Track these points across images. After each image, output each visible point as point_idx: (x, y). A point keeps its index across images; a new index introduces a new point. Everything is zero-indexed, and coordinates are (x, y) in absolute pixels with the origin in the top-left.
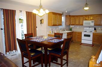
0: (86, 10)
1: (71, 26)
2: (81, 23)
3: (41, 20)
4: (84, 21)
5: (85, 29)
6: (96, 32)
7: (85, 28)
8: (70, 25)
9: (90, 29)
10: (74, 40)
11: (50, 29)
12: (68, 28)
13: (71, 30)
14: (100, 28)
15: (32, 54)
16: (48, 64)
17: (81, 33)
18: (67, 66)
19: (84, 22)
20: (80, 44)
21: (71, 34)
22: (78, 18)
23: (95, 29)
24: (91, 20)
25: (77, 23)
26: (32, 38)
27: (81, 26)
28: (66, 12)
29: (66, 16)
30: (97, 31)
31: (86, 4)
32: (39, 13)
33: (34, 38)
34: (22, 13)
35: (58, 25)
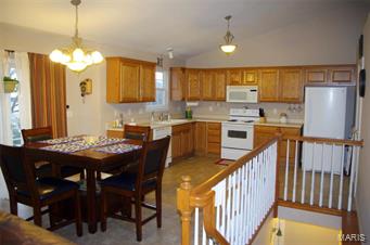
0: (228, 54)
1: (188, 104)
2: (219, 95)
3: (83, 84)
4: (228, 87)
5: (233, 112)
6: (265, 122)
7: (232, 110)
8: (183, 99)
9: (249, 112)
10: (197, 148)
11: (116, 113)
12: (179, 109)
13: (188, 115)
14: (275, 111)
15: (46, 192)
16: (99, 224)
17: (219, 127)
18: (159, 226)
19: (230, 89)
20: (217, 163)
21: (188, 131)
22: (211, 77)
23: (262, 114)
24: (249, 83)
25: (208, 93)
26: (48, 141)
27: (218, 104)
28: (171, 57)
29: (171, 69)
30: (268, 120)
31: (229, 34)
32: (72, 61)
33: (54, 141)
34: (13, 57)
35: (143, 101)
